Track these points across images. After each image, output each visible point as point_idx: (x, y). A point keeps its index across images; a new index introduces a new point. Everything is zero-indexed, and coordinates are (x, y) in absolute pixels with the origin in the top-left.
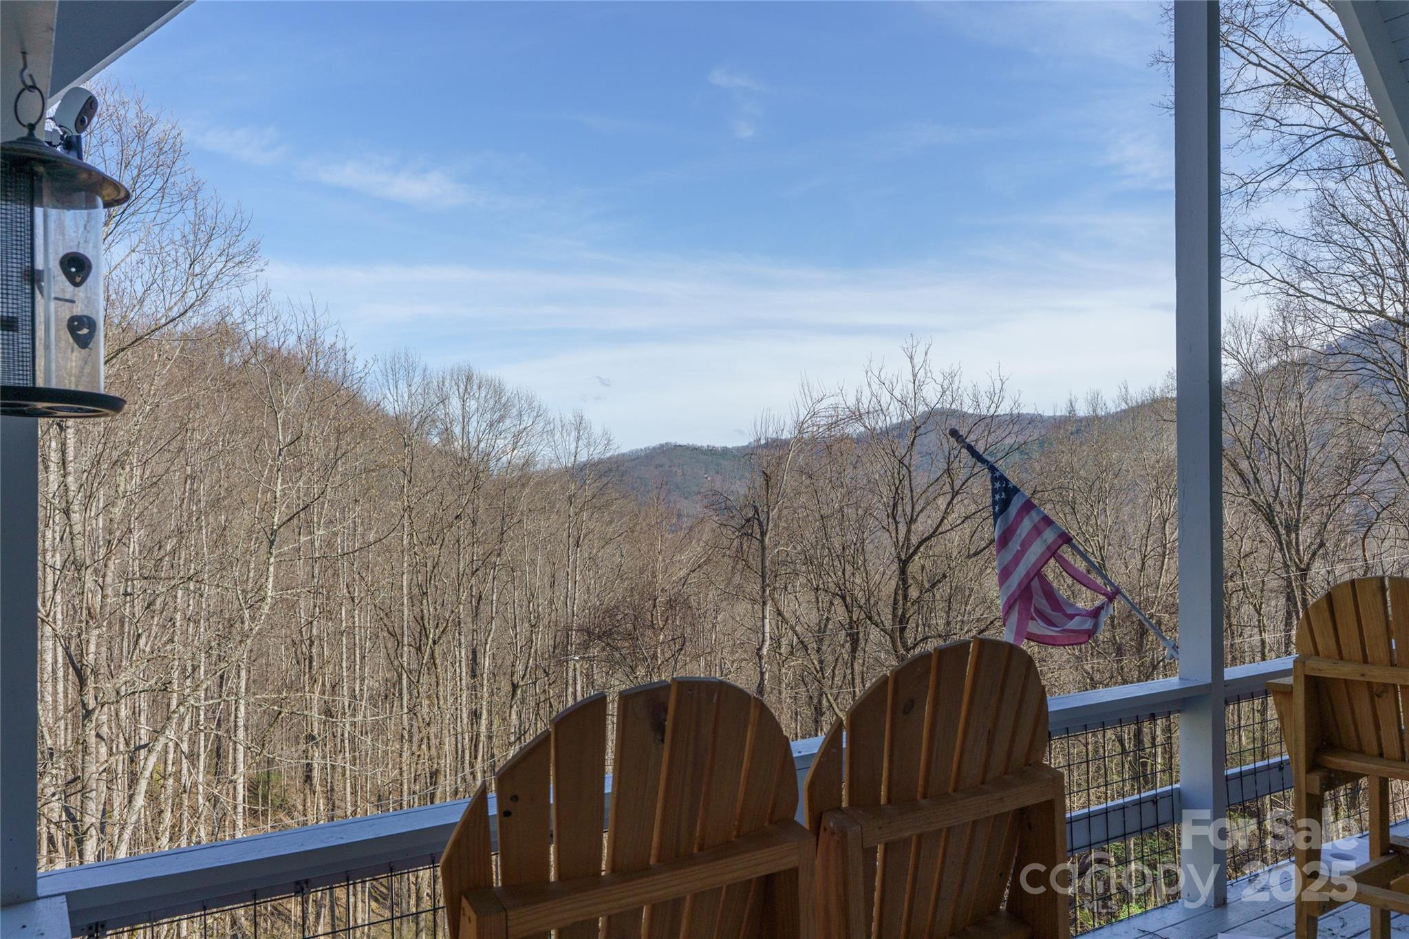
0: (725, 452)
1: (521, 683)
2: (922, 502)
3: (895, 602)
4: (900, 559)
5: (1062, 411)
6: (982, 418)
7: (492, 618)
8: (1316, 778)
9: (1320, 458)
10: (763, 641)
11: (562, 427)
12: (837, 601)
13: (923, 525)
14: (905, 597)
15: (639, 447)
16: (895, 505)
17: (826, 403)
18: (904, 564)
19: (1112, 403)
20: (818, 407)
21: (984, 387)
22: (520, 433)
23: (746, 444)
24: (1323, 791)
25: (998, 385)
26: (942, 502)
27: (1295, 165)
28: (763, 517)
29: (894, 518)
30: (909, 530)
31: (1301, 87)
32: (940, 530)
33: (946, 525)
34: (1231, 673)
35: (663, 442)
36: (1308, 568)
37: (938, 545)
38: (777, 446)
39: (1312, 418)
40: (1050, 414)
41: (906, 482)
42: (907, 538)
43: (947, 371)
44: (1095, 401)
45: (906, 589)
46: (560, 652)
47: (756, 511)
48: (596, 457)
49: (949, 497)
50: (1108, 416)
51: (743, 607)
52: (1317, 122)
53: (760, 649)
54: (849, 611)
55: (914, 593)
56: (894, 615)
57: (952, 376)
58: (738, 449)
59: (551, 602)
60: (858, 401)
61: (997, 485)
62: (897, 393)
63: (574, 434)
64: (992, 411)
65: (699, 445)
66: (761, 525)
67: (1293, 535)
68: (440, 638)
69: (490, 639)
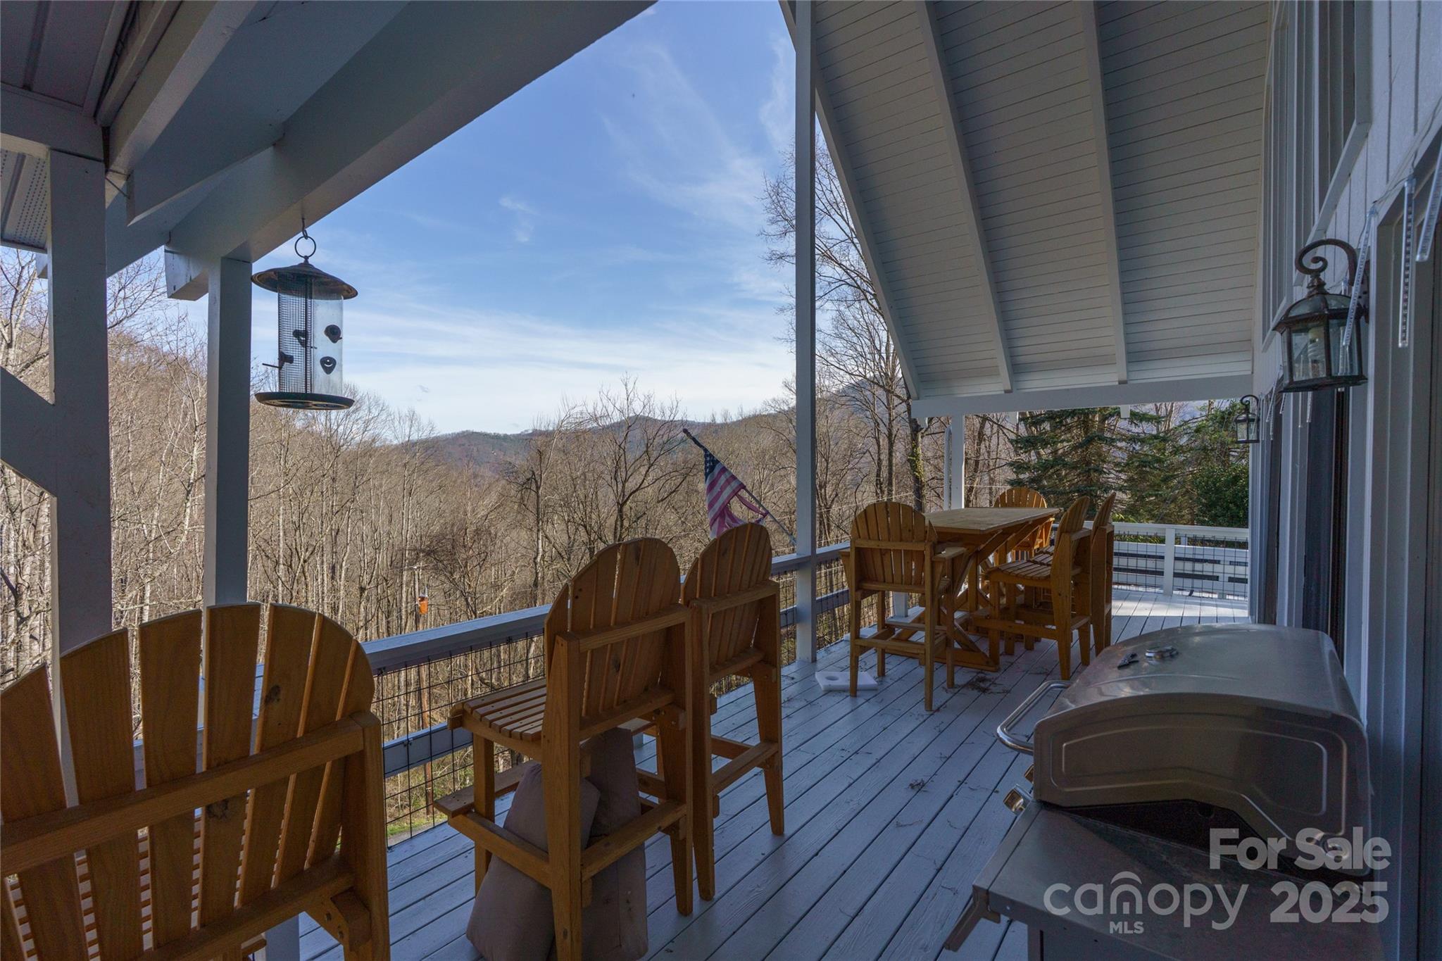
0: (506, 437)
1: (368, 587)
2: (631, 470)
3: (616, 528)
4: (618, 503)
5: (708, 420)
6: (665, 423)
7: (348, 544)
8: (859, 593)
9: (836, 449)
10: (538, 554)
11: (400, 418)
12: (581, 528)
13: (631, 485)
14: (622, 526)
15: (448, 433)
16: (616, 472)
17: (578, 409)
18: (621, 506)
19: (734, 416)
20: (572, 412)
21: (667, 404)
22: (369, 421)
23: (519, 432)
24: (862, 599)
25: (675, 404)
26: (643, 470)
27: (827, 297)
28: (538, 478)
29: (616, 479)
30: (624, 486)
31: (830, 258)
32: (642, 486)
33: (646, 483)
34: (819, 551)
35: (465, 430)
36: (830, 507)
37: (640, 496)
38: (547, 434)
39: (832, 429)
40: (702, 421)
41: (622, 458)
42: (623, 491)
43: (646, 394)
44: (725, 416)
45: (622, 521)
46: (397, 566)
47: (534, 474)
48: (423, 437)
49: (646, 467)
50: (734, 423)
51: (524, 534)
52: (837, 276)
53: (535, 558)
54: (588, 534)
55: (626, 524)
56: (615, 537)
57: (649, 397)
58: (514, 435)
59: (389, 533)
60: (595, 409)
61: (708, 459)
62: (617, 405)
63: (408, 423)
64: (671, 418)
65: (489, 432)
66: (536, 482)
67: (823, 490)
68: (309, 558)
69: (345, 558)
